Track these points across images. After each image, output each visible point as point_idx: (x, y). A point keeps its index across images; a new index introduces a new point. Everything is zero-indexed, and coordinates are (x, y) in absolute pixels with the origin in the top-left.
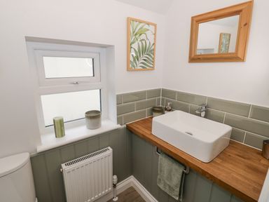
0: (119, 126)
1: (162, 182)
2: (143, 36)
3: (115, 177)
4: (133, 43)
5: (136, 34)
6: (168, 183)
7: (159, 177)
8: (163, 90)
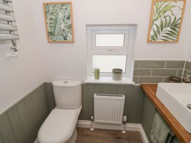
0: (134, 83)
1: (154, 135)
2: (168, 13)
3: (125, 117)
4: (156, 20)
5: (159, 12)
6: (157, 137)
7: (152, 130)
8: (187, 62)
